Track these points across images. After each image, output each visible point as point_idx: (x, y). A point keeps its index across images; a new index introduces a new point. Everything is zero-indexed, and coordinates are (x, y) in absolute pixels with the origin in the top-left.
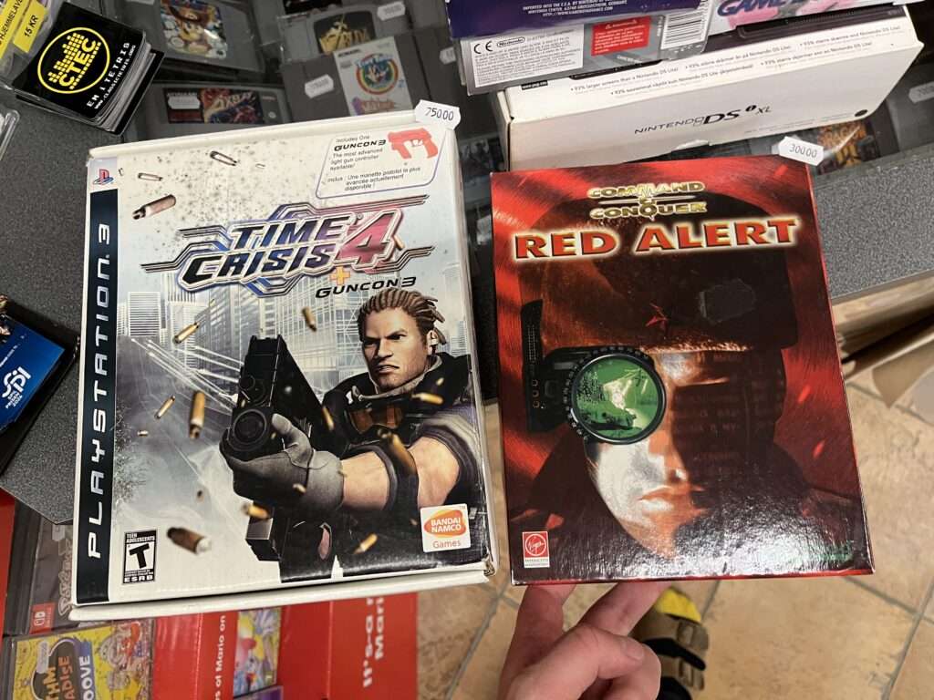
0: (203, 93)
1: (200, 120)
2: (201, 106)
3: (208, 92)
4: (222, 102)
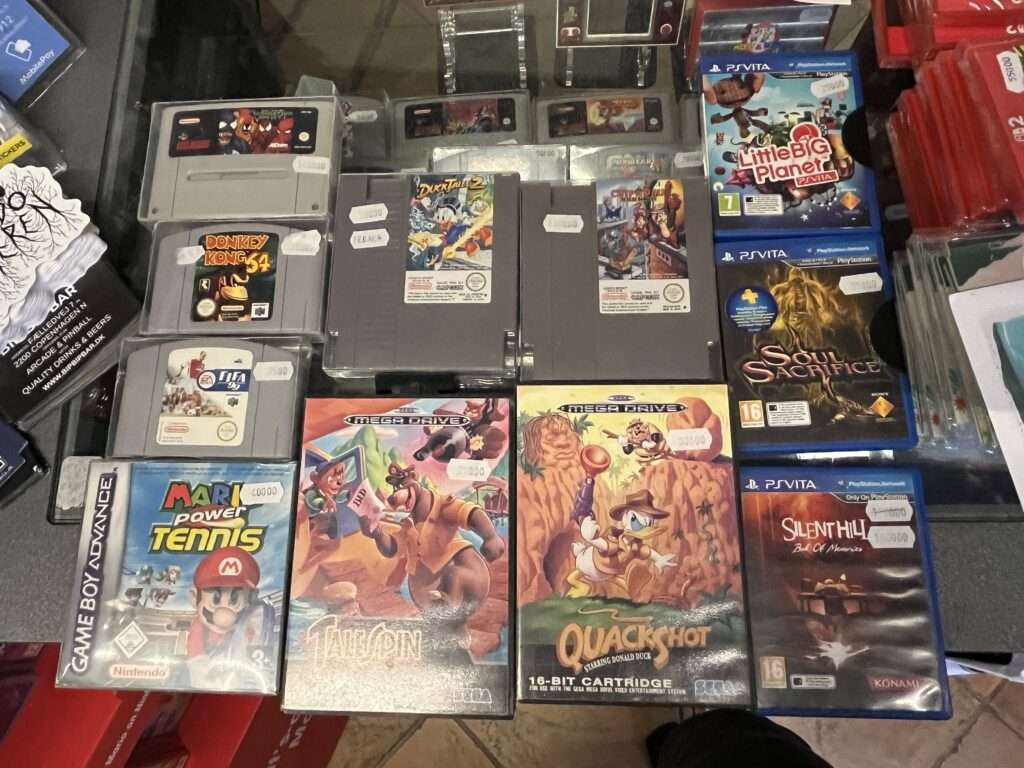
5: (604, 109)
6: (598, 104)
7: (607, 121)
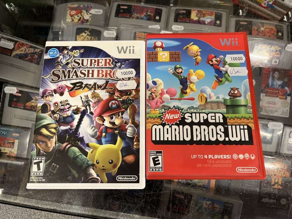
0: (18, 43)
1: (10, 55)
2: (14, 49)
3: (20, 43)
4: (24, 49)
5: (198, 14)
6: (196, 11)
7: (199, 19)
